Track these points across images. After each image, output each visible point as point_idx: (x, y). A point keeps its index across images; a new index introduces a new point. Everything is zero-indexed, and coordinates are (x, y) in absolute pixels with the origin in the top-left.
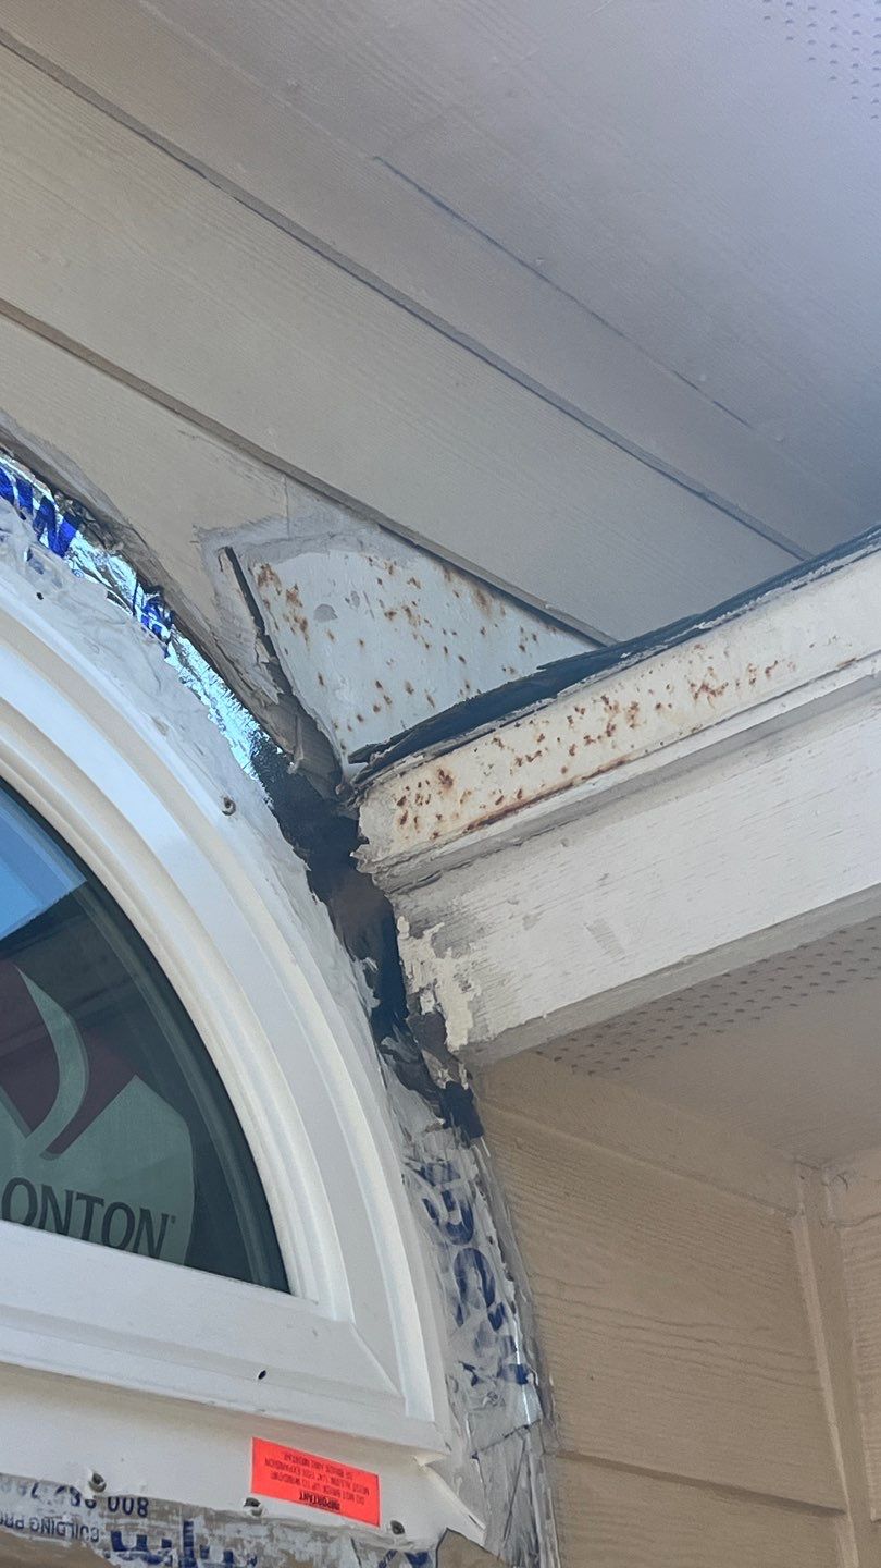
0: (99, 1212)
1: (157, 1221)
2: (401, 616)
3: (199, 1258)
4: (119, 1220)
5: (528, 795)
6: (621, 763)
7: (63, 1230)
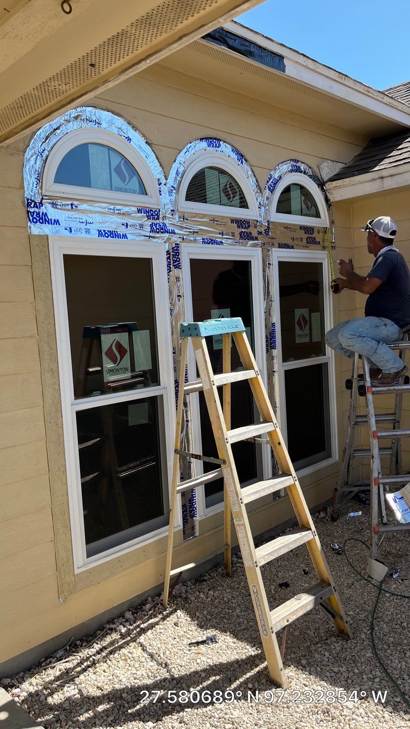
3: (317, 217)
6: (344, 185)
7: (310, 216)
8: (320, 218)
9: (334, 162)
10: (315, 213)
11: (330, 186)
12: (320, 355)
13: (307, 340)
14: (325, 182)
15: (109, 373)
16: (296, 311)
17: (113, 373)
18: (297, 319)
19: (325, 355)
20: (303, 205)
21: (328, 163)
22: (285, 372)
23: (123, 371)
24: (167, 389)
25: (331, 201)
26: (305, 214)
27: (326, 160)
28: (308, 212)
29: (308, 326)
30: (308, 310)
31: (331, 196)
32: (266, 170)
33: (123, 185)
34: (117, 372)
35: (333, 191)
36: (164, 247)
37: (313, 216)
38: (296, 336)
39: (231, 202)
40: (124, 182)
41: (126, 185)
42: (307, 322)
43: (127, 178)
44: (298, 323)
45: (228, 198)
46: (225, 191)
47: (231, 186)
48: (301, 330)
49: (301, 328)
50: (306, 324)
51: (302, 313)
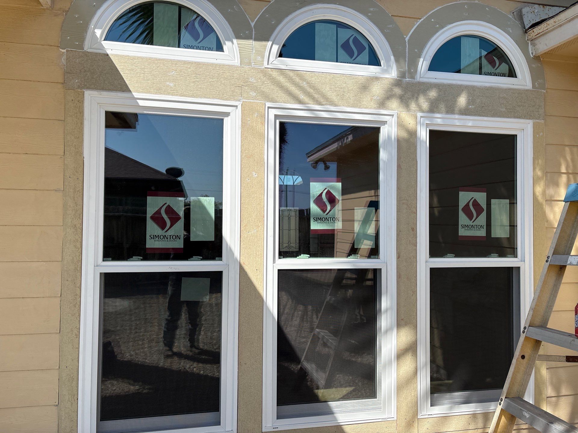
0: (500, 74)
1: (505, 74)
2: (533, 13)
4: (502, 74)
5: (540, 32)
6: (548, 29)
7: (497, 76)
8: (516, 77)
9: (545, 6)
10: (507, 71)
11: (532, 35)
12: (509, 256)
14: (526, 32)
15: (153, 239)
16: (461, 194)
17: (159, 239)
18: (462, 204)
19: (517, 257)
20: (484, 61)
21: (533, 8)
22: (432, 270)
23: (173, 239)
24: (229, 265)
25: (534, 54)
26: (486, 73)
27: (529, 4)
28: (493, 70)
29: (484, 215)
30: (484, 195)
31: (533, 48)
32: (416, 20)
33: (195, 43)
34: (165, 239)
35: (536, 42)
36: (240, 107)
37: (504, 75)
38: (460, 227)
39: (354, 60)
40: (196, 40)
41: (199, 43)
42: (483, 210)
43: (202, 36)
44: (463, 210)
45: (350, 54)
46: (346, 46)
47: (356, 41)
48: (471, 219)
49: (470, 216)
50: (479, 213)
51: (473, 198)
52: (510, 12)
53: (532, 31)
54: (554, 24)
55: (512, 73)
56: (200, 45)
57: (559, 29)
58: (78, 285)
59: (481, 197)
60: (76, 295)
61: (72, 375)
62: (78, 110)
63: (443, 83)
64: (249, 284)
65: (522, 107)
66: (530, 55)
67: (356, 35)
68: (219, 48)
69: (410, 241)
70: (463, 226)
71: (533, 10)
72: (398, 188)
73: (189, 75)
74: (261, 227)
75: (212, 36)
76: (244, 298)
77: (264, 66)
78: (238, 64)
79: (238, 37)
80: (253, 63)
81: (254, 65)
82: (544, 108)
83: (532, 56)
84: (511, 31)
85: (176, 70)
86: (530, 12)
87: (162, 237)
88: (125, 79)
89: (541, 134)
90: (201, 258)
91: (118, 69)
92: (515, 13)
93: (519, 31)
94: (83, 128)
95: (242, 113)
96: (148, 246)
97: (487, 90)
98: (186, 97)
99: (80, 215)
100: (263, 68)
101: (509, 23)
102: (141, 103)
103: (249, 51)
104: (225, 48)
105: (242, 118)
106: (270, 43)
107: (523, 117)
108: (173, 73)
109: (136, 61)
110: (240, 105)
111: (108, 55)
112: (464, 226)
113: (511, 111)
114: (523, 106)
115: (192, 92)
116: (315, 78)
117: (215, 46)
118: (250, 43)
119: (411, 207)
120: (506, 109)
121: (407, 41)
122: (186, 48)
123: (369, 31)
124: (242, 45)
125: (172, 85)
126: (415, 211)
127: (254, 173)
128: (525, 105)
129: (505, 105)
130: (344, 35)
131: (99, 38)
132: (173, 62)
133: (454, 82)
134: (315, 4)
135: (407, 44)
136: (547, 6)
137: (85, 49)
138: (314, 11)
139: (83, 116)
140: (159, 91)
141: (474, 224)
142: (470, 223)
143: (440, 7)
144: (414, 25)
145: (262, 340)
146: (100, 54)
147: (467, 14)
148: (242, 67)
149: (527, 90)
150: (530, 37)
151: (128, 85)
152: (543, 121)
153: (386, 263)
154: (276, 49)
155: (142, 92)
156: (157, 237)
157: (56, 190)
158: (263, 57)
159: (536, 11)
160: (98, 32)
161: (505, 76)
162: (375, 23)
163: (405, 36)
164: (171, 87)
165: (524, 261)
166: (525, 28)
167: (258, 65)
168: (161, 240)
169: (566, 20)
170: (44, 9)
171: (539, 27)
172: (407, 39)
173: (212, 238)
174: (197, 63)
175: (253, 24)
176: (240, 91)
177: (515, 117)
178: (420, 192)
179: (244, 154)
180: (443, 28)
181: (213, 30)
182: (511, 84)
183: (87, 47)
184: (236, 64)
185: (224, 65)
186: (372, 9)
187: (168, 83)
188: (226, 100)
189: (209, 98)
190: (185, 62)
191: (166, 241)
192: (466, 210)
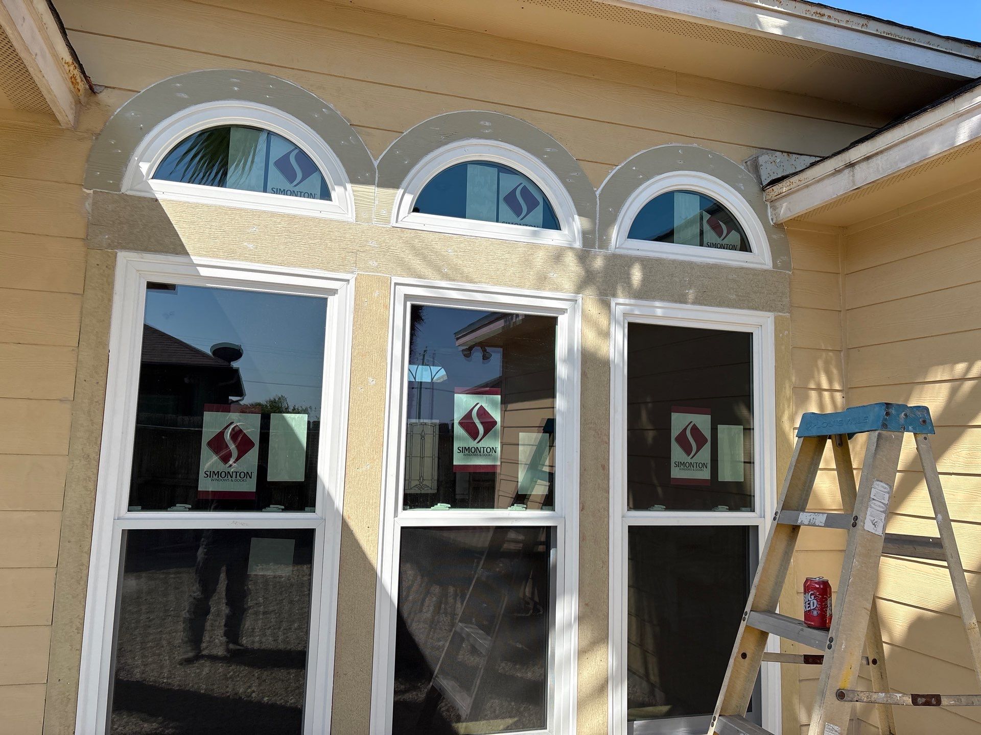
0: (728, 246)
1: (736, 246)
2: (773, 163)
3: (741, 250)
4: (731, 247)
5: (781, 192)
6: (791, 189)
7: (724, 249)
8: (751, 252)
9: (791, 155)
10: (738, 243)
11: (771, 194)
12: (743, 509)
13: (705, 474)
14: (763, 189)
15: (210, 477)
16: (675, 416)
17: (218, 477)
18: (675, 433)
19: (754, 511)
20: (706, 227)
21: (774, 156)
22: (631, 528)
23: (240, 477)
24: (325, 520)
25: (774, 222)
26: (709, 244)
27: (768, 151)
28: (719, 241)
29: (707, 447)
30: (708, 418)
31: (774, 212)
32: (610, 166)
33: (288, 186)
34: (228, 477)
35: (777, 204)
36: (352, 282)
37: (733, 248)
38: (673, 465)
39: (522, 219)
40: (292, 183)
41: (295, 186)
42: (706, 441)
43: (299, 176)
44: (678, 439)
45: (517, 210)
46: (510, 199)
47: (525, 192)
48: (688, 454)
49: (687, 449)
50: (701, 445)
51: (691, 422)
52: (742, 161)
53: (771, 189)
54: (799, 183)
55: (745, 246)
56: (296, 189)
57: (806, 190)
58: (86, 549)
59: (703, 421)
60: (82, 565)
61: (67, 694)
62: (105, 279)
63: (649, 257)
64: (355, 550)
65: (758, 294)
66: (769, 221)
67: (525, 183)
68: (325, 194)
69: (599, 484)
70: (677, 464)
71: (773, 158)
72: (583, 406)
73: (278, 233)
74: (377, 460)
75: (314, 179)
76: (347, 571)
77: (391, 224)
78: (351, 220)
79: (354, 181)
80: (376, 220)
81: (376, 222)
82: (790, 296)
83: (772, 224)
84: (742, 187)
85: (259, 225)
86: (769, 163)
87: (223, 475)
88: (181, 236)
89: (786, 332)
90: (283, 507)
91: (171, 221)
92: (748, 163)
93: (755, 189)
94: (111, 306)
95: (355, 291)
96: (201, 488)
97: (711, 268)
98: (272, 264)
99: (96, 438)
100: (389, 226)
101: (740, 177)
102: (204, 272)
103: (369, 202)
104: (333, 195)
105: (355, 299)
106: (401, 191)
107: (761, 308)
108: (254, 229)
109: (199, 210)
110: (354, 279)
111: (157, 200)
112: (679, 464)
113: (745, 298)
114: (760, 293)
115: (281, 258)
116: (465, 244)
117: (318, 192)
118: (371, 191)
119: (601, 434)
120: (737, 295)
121: (598, 196)
122: (274, 193)
123: (543, 179)
124: (359, 192)
125: (251, 246)
126: (607, 440)
127: (370, 379)
128: (763, 291)
129: (735, 290)
130: (508, 184)
131: (144, 174)
132: (255, 214)
133: (664, 256)
134: (467, 139)
135: (598, 199)
136: (793, 155)
137: (123, 190)
138: (466, 149)
139: (113, 288)
140: (231, 255)
141: (693, 461)
142: (688, 459)
143: (645, 151)
144: (609, 173)
145: (372, 637)
146: (145, 198)
147: (682, 163)
148: (357, 224)
149: (766, 271)
150: (768, 197)
151: (185, 245)
152: (787, 314)
153: (565, 518)
154: (409, 200)
155: (205, 256)
156: (215, 475)
157: (61, 400)
158: (390, 212)
159: (778, 160)
160: (144, 167)
161: (735, 250)
162: (552, 170)
163: (596, 189)
164: (251, 250)
165: (764, 517)
166: (762, 184)
167: (382, 223)
168: (221, 478)
169: (814, 180)
170: (63, 130)
171: (780, 185)
172: (598, 193)
173: (300, 478)
174: (290, 216)
175: (376, 163)
176: (354, 259)
177: (749, 308)
178: (614, 413)
179: (357, 351)
180: (648, 179)
181: (316, 169)
182: (744, 262)
183: (127, 187)
184: (349, 220)
185: (331, 221)
186: (548, 150)
187: (245, 244)
188: (333, 270)
189: (307, 267)
190: (273, 214)
191: (230, 480)
192: (682, 440)
